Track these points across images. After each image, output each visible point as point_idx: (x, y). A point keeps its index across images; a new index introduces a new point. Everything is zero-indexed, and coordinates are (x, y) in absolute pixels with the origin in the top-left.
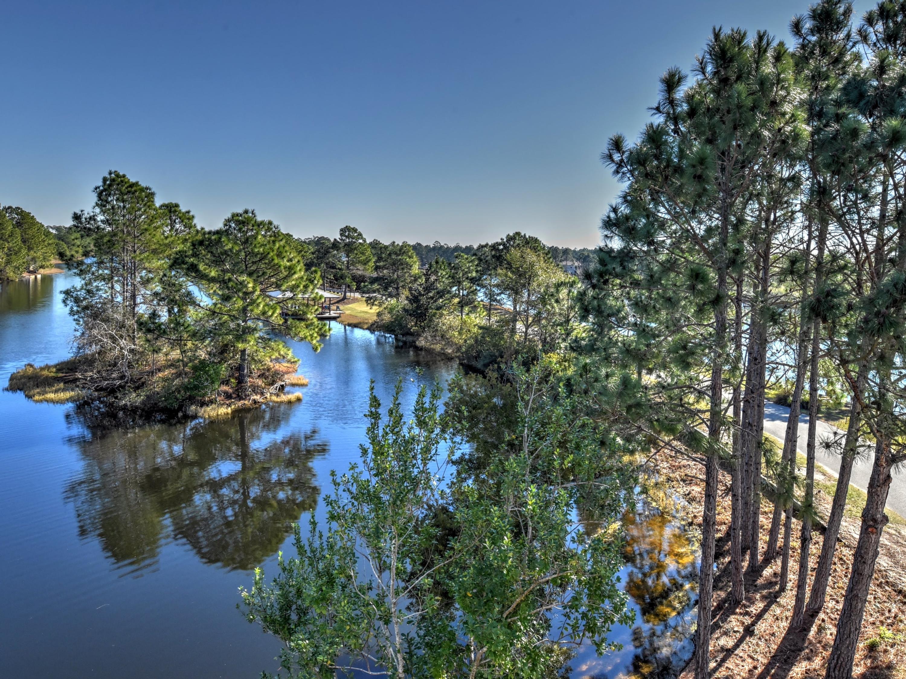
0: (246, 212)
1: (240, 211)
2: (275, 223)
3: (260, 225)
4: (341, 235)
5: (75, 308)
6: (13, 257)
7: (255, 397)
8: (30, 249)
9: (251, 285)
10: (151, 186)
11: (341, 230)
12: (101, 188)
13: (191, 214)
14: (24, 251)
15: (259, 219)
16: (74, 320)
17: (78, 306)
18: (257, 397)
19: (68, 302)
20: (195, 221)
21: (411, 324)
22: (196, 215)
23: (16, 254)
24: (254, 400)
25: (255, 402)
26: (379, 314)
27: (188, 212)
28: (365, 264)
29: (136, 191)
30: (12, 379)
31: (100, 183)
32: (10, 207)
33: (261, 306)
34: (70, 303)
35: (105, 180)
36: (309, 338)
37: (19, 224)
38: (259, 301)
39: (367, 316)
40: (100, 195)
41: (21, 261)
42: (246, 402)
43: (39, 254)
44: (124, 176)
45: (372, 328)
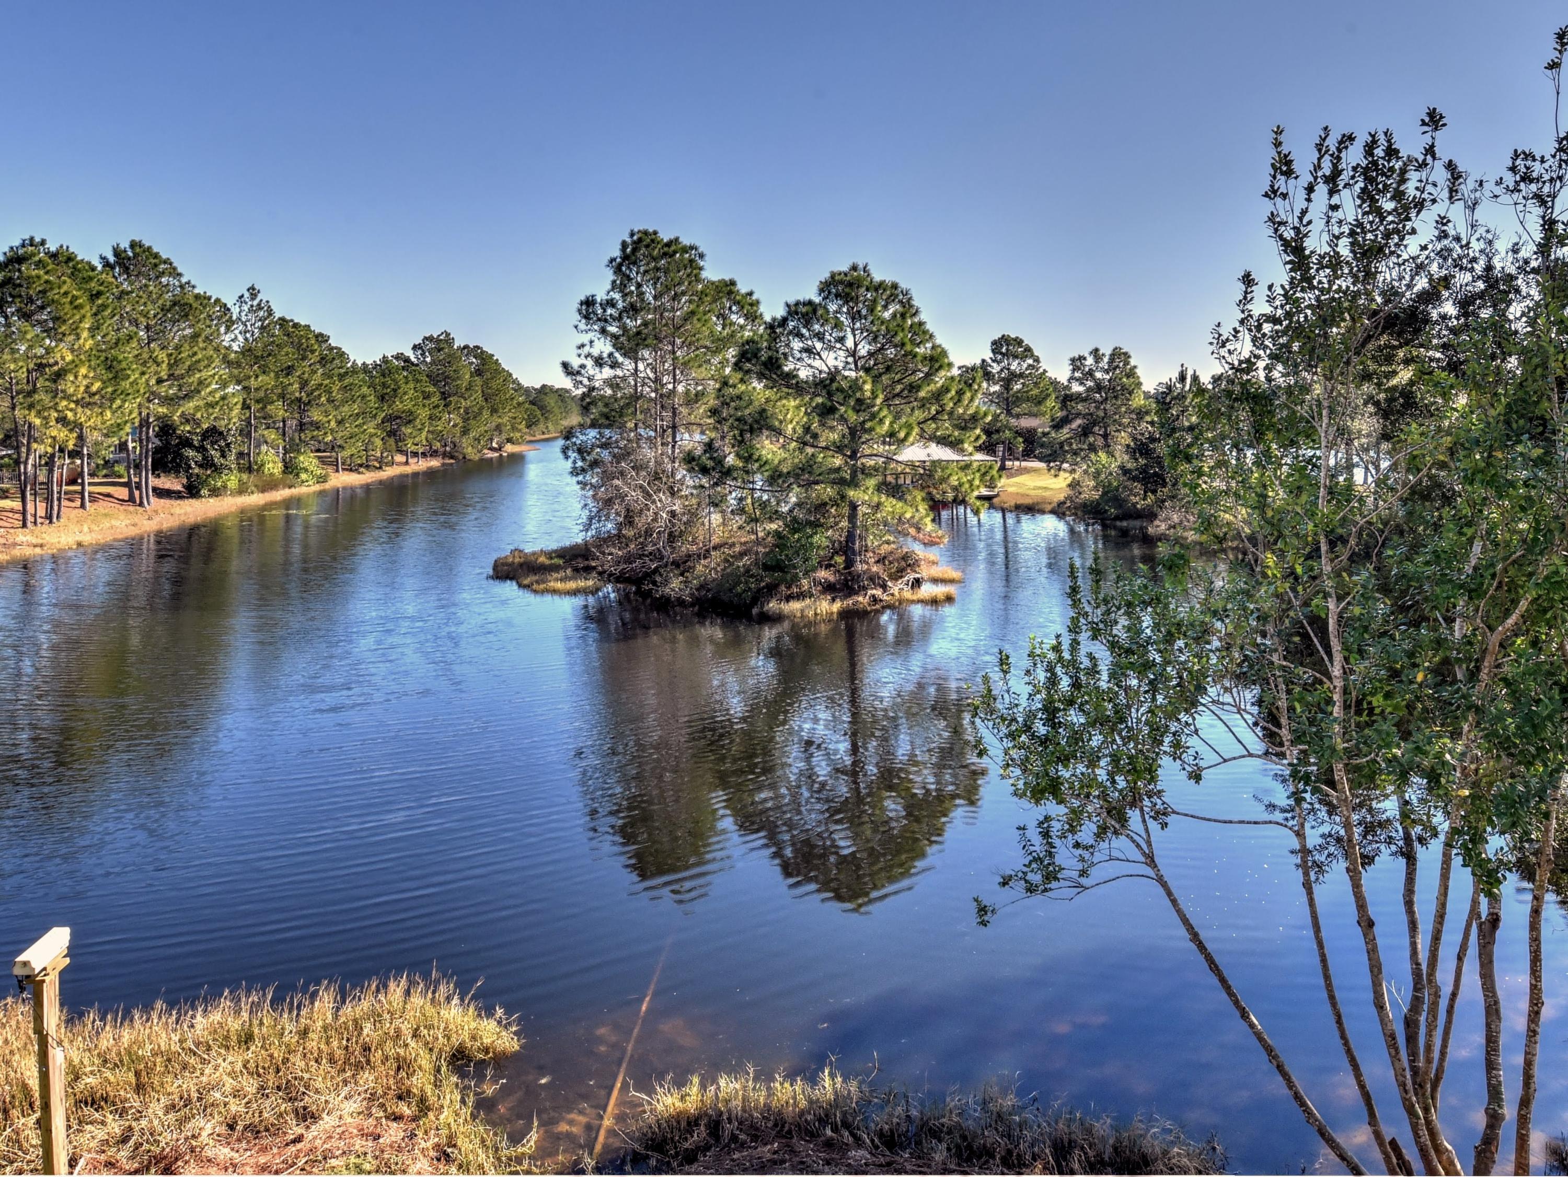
0: (854, 268)
1: (845, 268)
2: (903, 285)
3: (879, 287)
4: (993, 351)
5: (580, 464)
6: (472, 422)
7: (874, 592)
8: (494, 411)
9: (868, 387)
10: (697, 244)
11: (994, 343)
12: (619, 260)
13: (754, 297)
14: (486, 414)
15: (877, 277)
16: (578, 483)
17: (584, 459)
18: (878, 592)
19: (570, 453)
20: (762, 309)
21: (1139, 499)
22: (761, 300)
23: (475, 417)
24: (873, 596)
25: (875, 600)
26: (1074, 485)
27: (751, 294)
28: (1040, 403)
29: (675, 252)
30: (496, 567)
31: (617, 253)
32: (466, 347)
33: (887, 423)
34: (573, 455)
35: (624, 245)
36: (967, 486)
37: (479, 372)
38: (882, 414)
39: (1047, 494)
40: (618, 270)
41: (483, 429)
42: (861, 599)
43: (505, 419)
44: (655, 233)
45: (1059, 511)
